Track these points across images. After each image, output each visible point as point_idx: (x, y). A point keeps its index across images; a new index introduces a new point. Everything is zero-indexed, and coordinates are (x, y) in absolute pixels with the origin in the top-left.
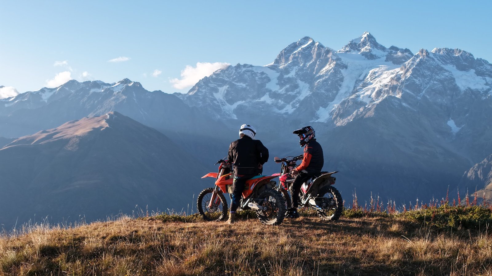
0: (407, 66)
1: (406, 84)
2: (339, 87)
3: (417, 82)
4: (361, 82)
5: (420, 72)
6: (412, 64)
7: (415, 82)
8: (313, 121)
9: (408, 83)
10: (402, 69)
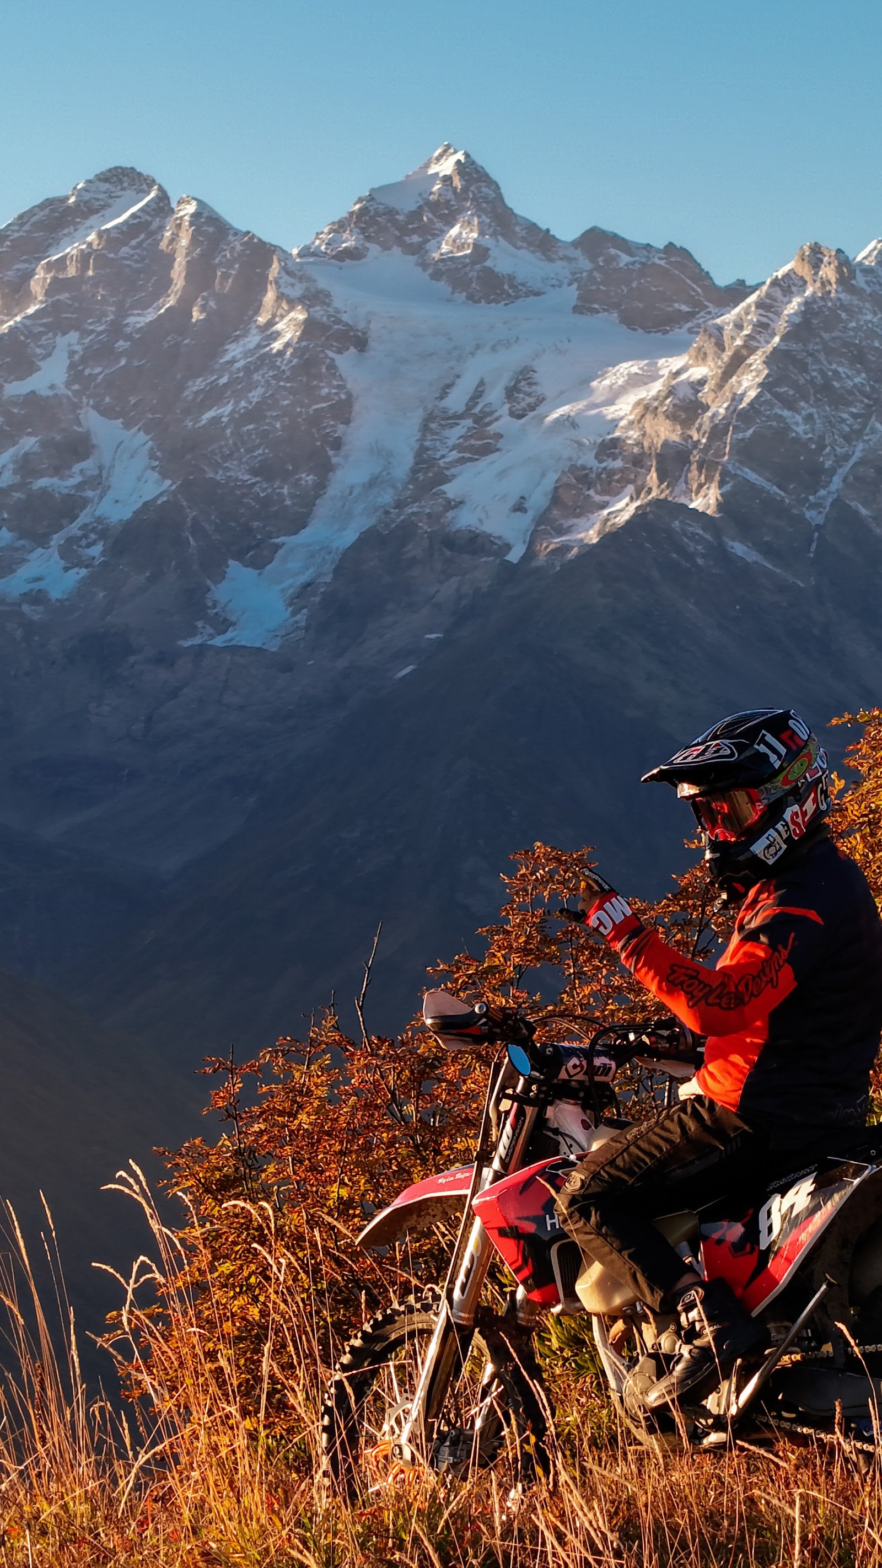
0: (733, 338)
1: (740, 436)
2: (331, 453)
3: (800, 429)
4: (452, 426)
5: (807, 371)
6: (763, 328)
7: (788, 428)
8: (197, 641)
9: (751, 431)
10: (701, 356)
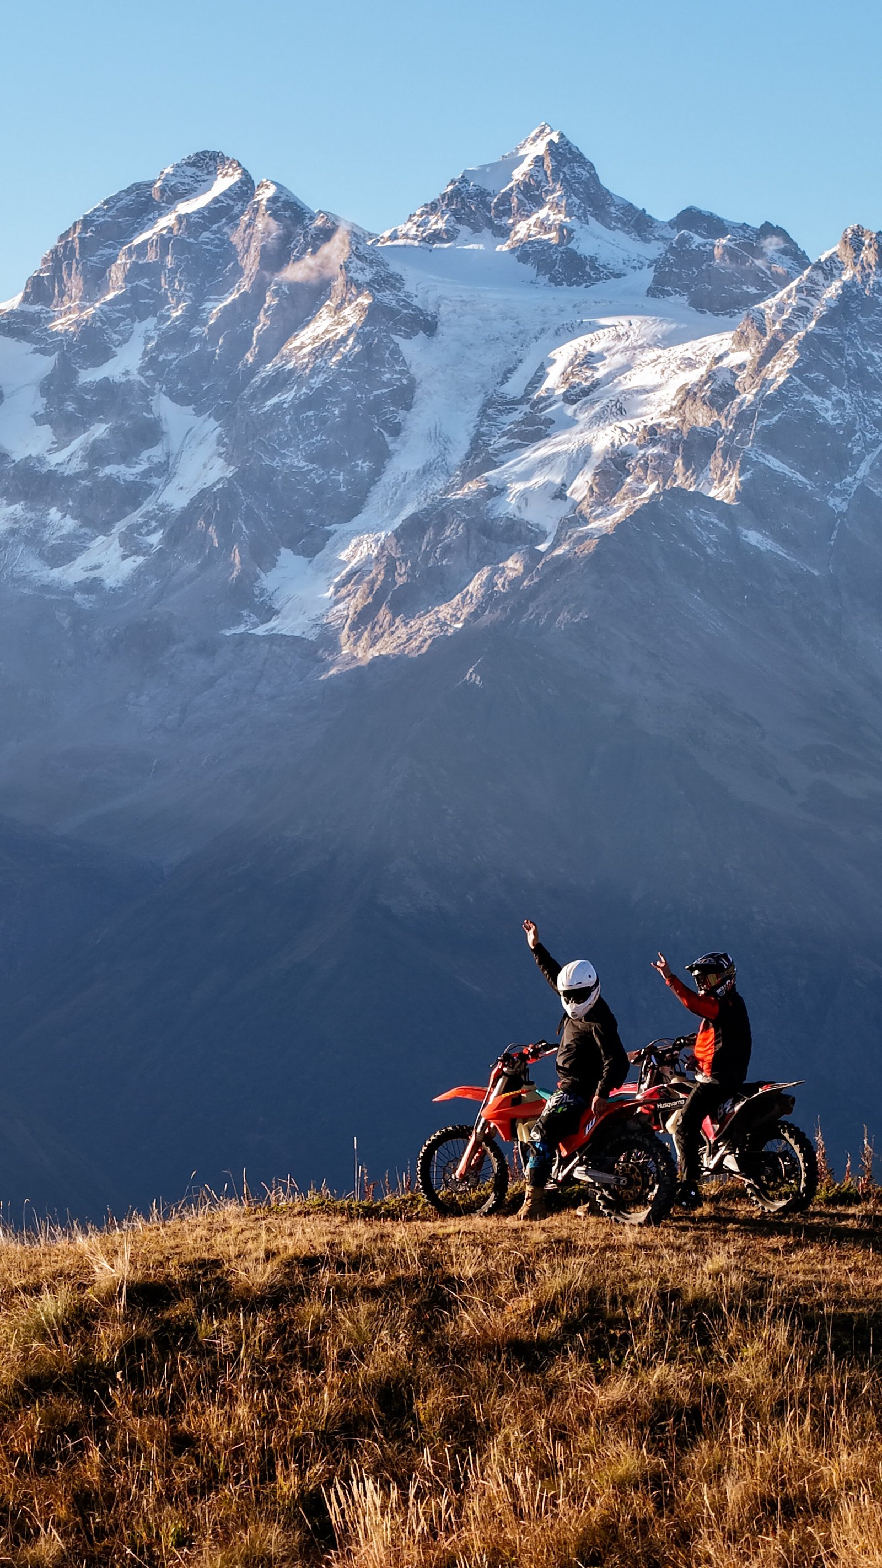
0: (774, 322)
1: (766, 422)
2: (388, 439)
3: (828, 416)
4: (510, 411)
5: (843, 357)
6: (802, 311)
7: (815, 414)
8: (241, 629)
9: (776, 418)
10: (742, 340)
